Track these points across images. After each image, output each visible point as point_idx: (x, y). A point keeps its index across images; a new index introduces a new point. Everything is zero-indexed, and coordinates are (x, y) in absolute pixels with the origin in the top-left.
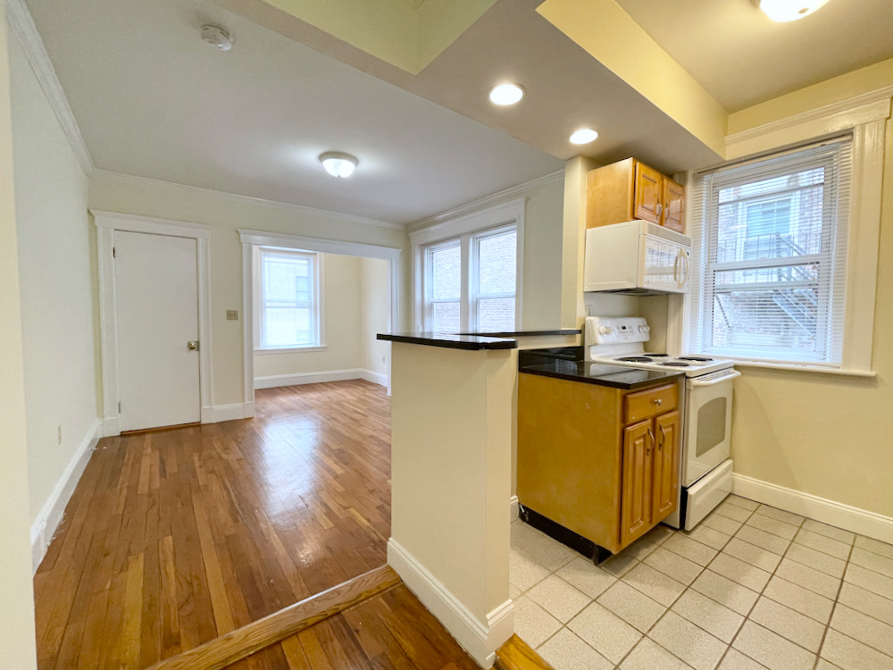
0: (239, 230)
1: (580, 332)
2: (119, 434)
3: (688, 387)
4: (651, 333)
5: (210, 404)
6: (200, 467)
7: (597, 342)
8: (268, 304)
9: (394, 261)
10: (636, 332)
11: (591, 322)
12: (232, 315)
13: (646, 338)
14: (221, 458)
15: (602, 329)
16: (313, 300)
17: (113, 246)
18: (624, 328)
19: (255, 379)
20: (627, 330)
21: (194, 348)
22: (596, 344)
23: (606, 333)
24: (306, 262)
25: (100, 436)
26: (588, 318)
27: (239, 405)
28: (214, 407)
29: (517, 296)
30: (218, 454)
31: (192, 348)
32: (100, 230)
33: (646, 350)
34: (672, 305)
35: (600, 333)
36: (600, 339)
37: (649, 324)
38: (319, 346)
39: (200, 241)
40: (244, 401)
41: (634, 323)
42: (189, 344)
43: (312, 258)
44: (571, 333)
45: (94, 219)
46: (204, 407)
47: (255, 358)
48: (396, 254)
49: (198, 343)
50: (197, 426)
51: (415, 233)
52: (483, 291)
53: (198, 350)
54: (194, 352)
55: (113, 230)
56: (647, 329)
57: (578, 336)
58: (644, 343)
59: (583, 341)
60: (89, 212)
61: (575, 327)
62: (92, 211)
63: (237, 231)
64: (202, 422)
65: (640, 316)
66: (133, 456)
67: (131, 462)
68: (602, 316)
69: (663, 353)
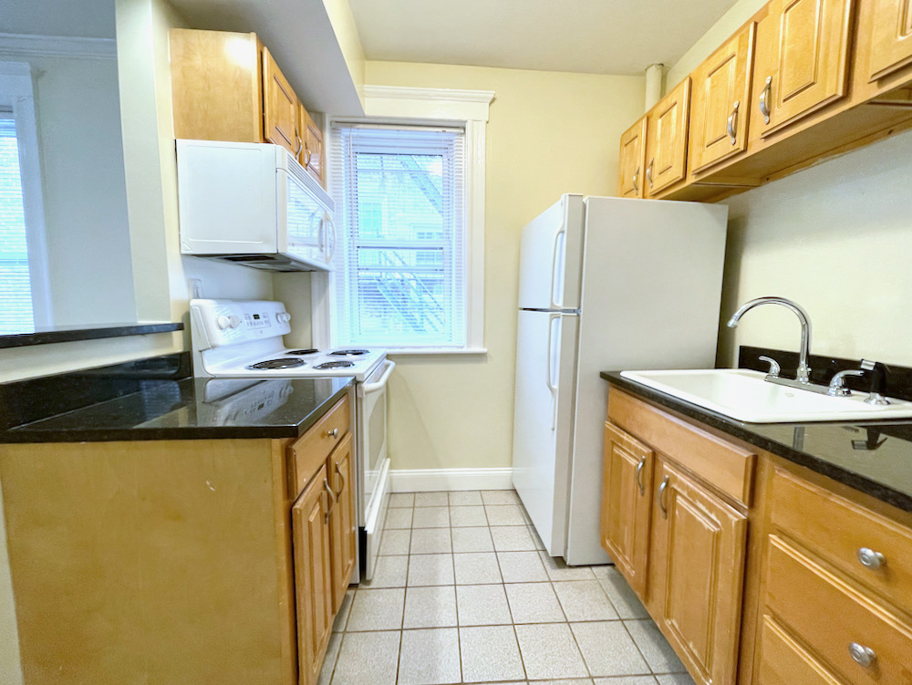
1: (180, 327)
3: (359, 396)
4: (291, 322)
7: (215, 342)
10: (273, 321)
11: (200, 307)
13: (286, 330)
15: (223, 321)
18: (256, 317)
20: (262, 319)
22: (213, 347)
23: (231, 327)
26: (194, 302)
29: (32, 261)
33: (286, 345)
34: (316, 286)
35: (221, 328)
36: (221, 338)
37: (288, 309)
41: (270, 309)
44: (163, 330)
56: (286, 318)
57: (177, 336)
58: (284, 336)
59: (188, 341)
61: (169, 318)
65: (275, 299)
68: (221, 298)
69: (308, 348)
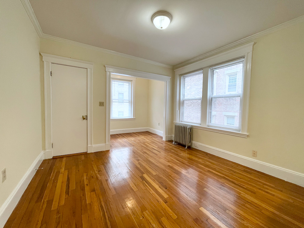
0: (106, 66)
2: (52, 158)
5: (91, 144)
6: (87, 185)
8: (113, 101)
9: (168, 82)
12: (101, 104)
14: (97, 178)
16: (130, 99)
17: (51, 71)
19: (111, 130)
21: (85, 118)
24: (128, 84)
25: (43, 159)
27: (103, 144)
28: (93, 145)
30: (96, 174)
31: (84, 119)
32: (45, 63)
38: (132, 118)
39: (89, 70)
40: (105, 142)
42: (83, 117)
43: (130, 83)
45: (42, 58)
46: (89, 145)
47: (111, 122)
48: (168, 79)
49: (87, 116)
50: (86, 154)
51: (177, 69)
52: (215, 94)
53: (87, 119)
54: (85, 121)
55: (51, 63)
60: (40, 54)
62: (41, 54)
63: (104, 66)
64: (88, 152)
66: (55, 174)
67: (53, 179)
